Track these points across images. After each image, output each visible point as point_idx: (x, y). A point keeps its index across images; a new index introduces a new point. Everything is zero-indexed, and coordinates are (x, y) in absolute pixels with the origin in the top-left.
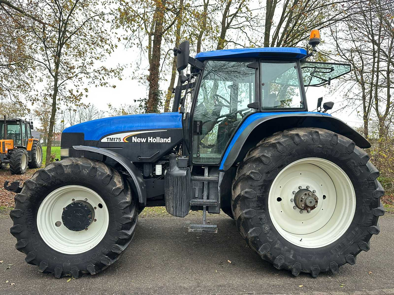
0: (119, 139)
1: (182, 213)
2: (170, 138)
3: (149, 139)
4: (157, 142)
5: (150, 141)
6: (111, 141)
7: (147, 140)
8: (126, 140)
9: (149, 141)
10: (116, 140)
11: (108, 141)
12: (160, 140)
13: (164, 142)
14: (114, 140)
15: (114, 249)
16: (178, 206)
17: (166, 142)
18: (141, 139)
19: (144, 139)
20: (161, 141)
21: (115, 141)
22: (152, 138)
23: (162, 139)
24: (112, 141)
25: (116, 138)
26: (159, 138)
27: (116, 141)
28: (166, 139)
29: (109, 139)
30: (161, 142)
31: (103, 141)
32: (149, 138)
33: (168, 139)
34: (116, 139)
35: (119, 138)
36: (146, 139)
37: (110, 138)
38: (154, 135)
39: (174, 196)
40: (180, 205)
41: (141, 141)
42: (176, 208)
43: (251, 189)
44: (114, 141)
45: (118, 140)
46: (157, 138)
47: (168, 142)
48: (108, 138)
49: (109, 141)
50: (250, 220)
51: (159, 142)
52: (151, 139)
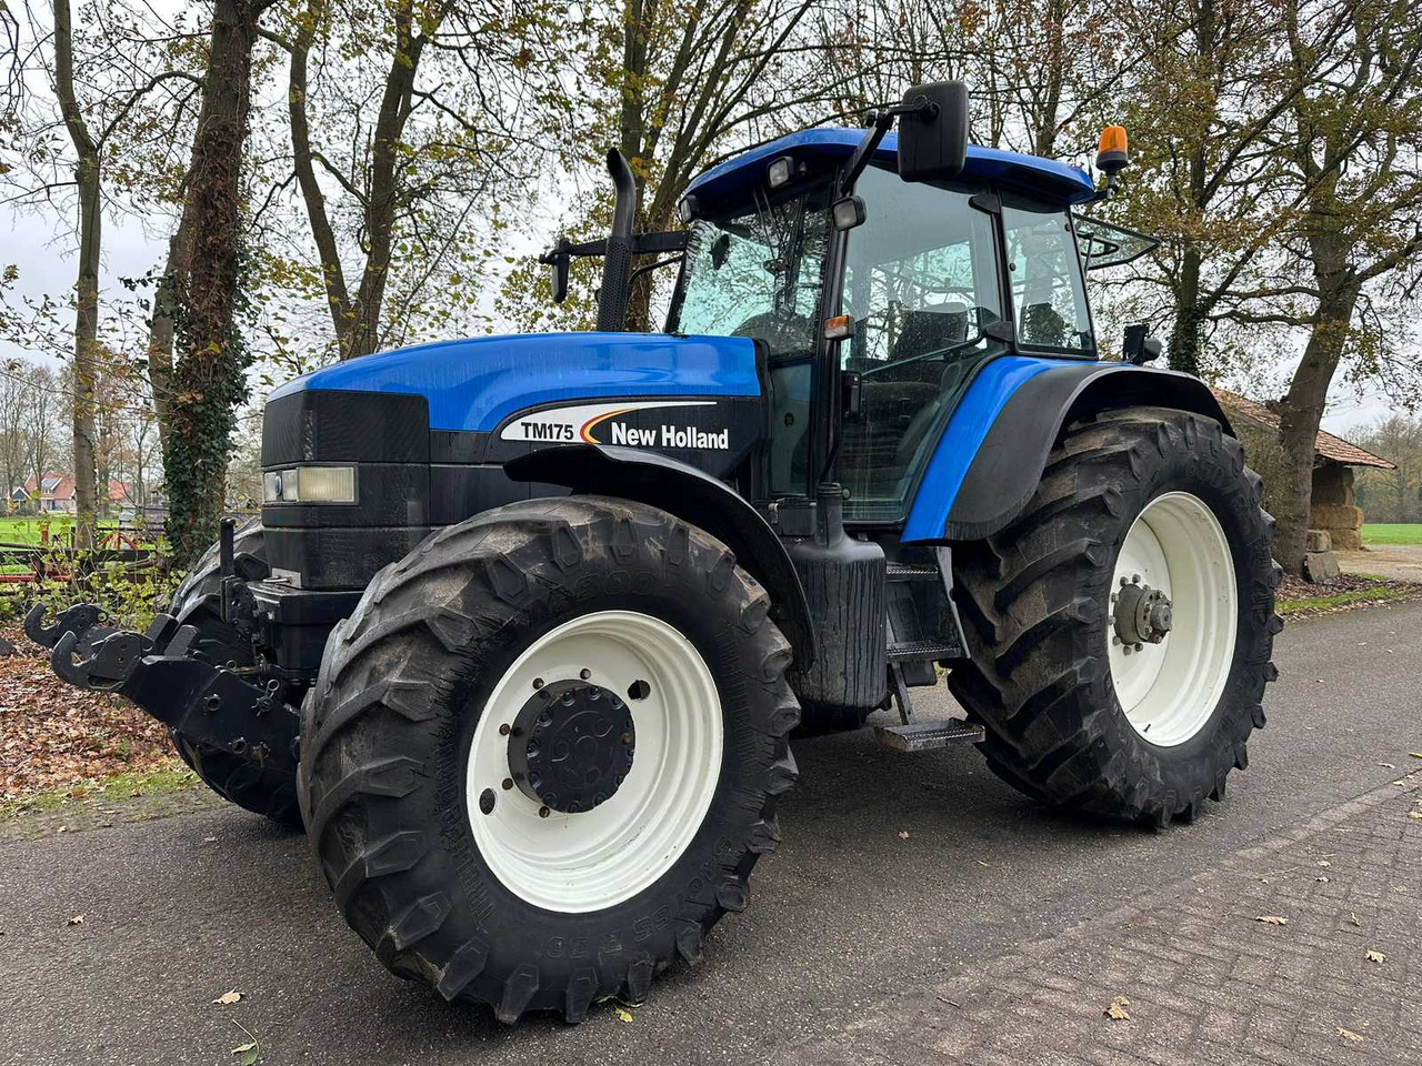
0: (566, 431)
1: (875, 693)
2: (726, 431)
3: (665, 435)
4: (689, 445)
5: (669, 440)
6: (537, 439)
7: (659, 438)
8: (591, 433)
9: (665, 444)
10: (555, 435)
11: (527, 436)
12: (698, 439)
13: (710, 446)
14: (548, 431)
15: (755, 841)
16: (862, 671)
17: (716, 447)
18: (641, 431)
19: (647, 432)
20: (700, 441)
21: (551, 437)
22: (672, 428)
23: (703, 435)
24: (542, 439)
25: (556, 426)
26: (694, 429)
27: (558, 437)
28: (715, 436)
29: (531, 428)
30: (701, 446)
31: (509, 434)
32: (664, 428)
33: (721, 436)
34: (555, 430)
35: (567, 426)
36: (654, 432)
37: (536, 425)
38: (680, 419)
39: (851, 634)
40: (870, 663)
41: (639, 440)
42: (856, 674)
43: (1088, 596)
44: (548, 439)
45: (563, 433)
46: (689, 429)
47: (722, 447)
48: (526, 425)
49: (531, 438)
50: (1087, 692)
51: (695, 446)
52: (671, 435)
